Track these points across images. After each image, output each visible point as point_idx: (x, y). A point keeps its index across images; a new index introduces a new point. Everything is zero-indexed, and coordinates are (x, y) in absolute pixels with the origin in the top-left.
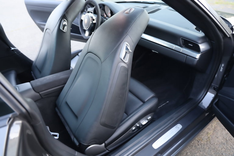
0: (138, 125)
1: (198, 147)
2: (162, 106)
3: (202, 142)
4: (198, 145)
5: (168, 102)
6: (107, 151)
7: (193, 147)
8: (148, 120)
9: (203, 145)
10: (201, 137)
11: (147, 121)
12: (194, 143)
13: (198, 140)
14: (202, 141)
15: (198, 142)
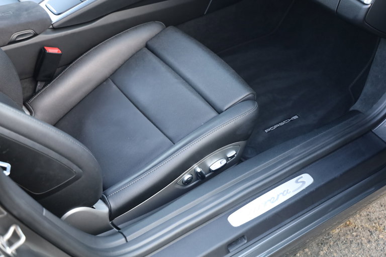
0: (199, 170)
1: (368, 246)
2: (275, 127)
3: (381, 236)
4: (369, 242)
5: (295, 117)
6: (115, 229)
7: (353, 246)
8: (227, 159)
9: (381, 242)
10: (381, 223)
11: (224, 162)
12: (357, 236)
13: (372, 230)
14: (381, 232)
15: (372, 234)
